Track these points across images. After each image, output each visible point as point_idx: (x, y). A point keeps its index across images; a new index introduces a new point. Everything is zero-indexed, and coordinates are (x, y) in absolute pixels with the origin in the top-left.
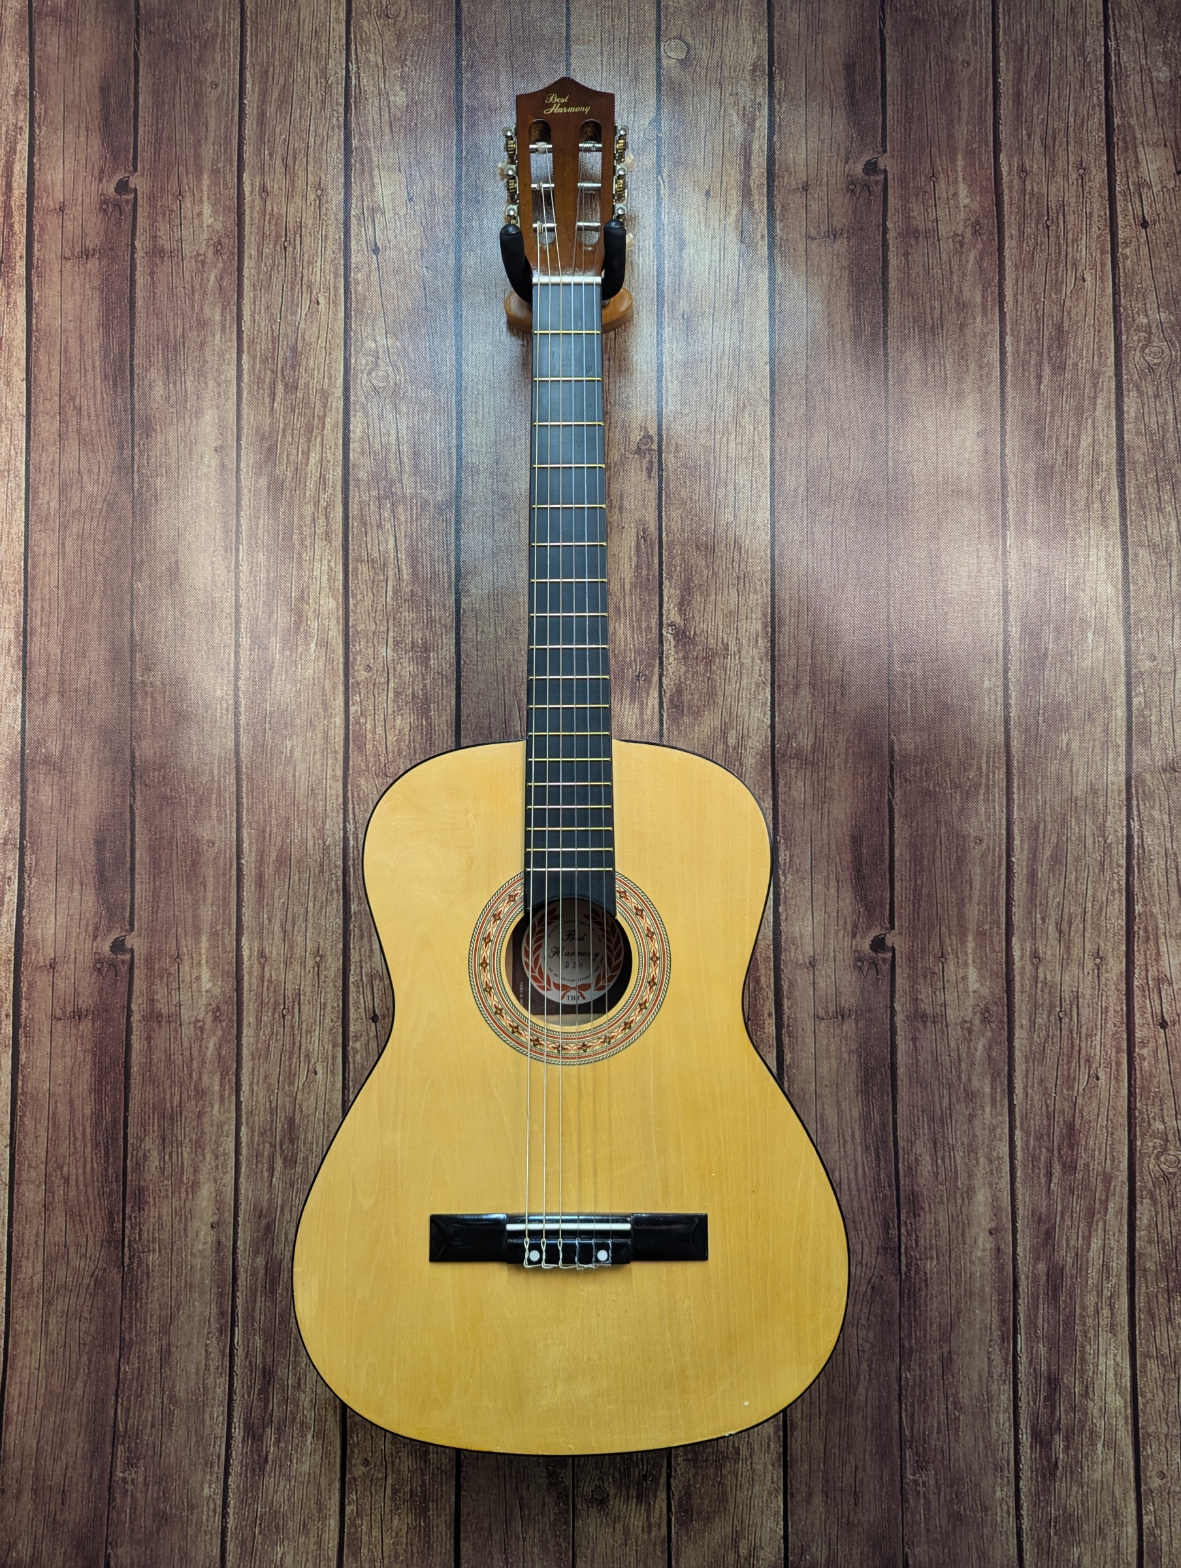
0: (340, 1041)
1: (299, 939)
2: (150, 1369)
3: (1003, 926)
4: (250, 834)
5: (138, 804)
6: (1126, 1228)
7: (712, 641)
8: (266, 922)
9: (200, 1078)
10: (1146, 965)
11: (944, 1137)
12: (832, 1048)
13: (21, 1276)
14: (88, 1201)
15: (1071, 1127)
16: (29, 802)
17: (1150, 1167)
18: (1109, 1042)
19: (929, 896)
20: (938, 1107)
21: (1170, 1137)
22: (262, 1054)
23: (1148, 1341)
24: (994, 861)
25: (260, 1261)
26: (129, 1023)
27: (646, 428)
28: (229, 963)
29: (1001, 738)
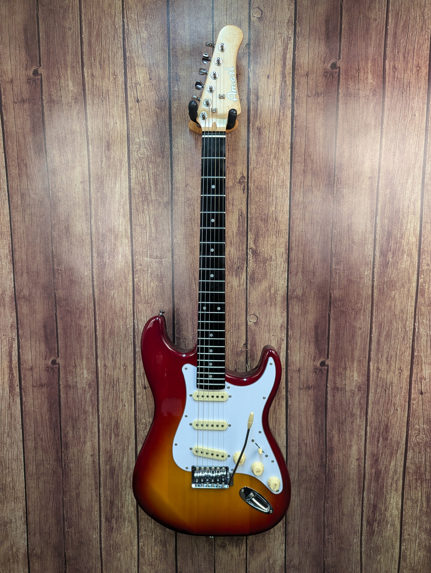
0: (133, 395)
1: (118, 360)
2: (73, 499)
3: (367, 358)
4: (99, 324)
5: (58, 313)
6: (403, 459)
7: (266, 255)
8: (106, 354)
9: (85, 407)
10: (417, 373)
11: (342, 428)
12: (305, 399)
13: (29, 470)
14: (49, 446)
15: (387, 426)
16: (19, 312)
17: (413, 440)
18: (402, 398)
19: (342, 348)
20: (341, 419)
21: (421, 430)
22: (106, 399)
23: (408, 494)
24: (365, 336)
25: (108, 467)
26: (59, 388)
27: (242, 173)
28: (94, 368)
29: (370, 293)
